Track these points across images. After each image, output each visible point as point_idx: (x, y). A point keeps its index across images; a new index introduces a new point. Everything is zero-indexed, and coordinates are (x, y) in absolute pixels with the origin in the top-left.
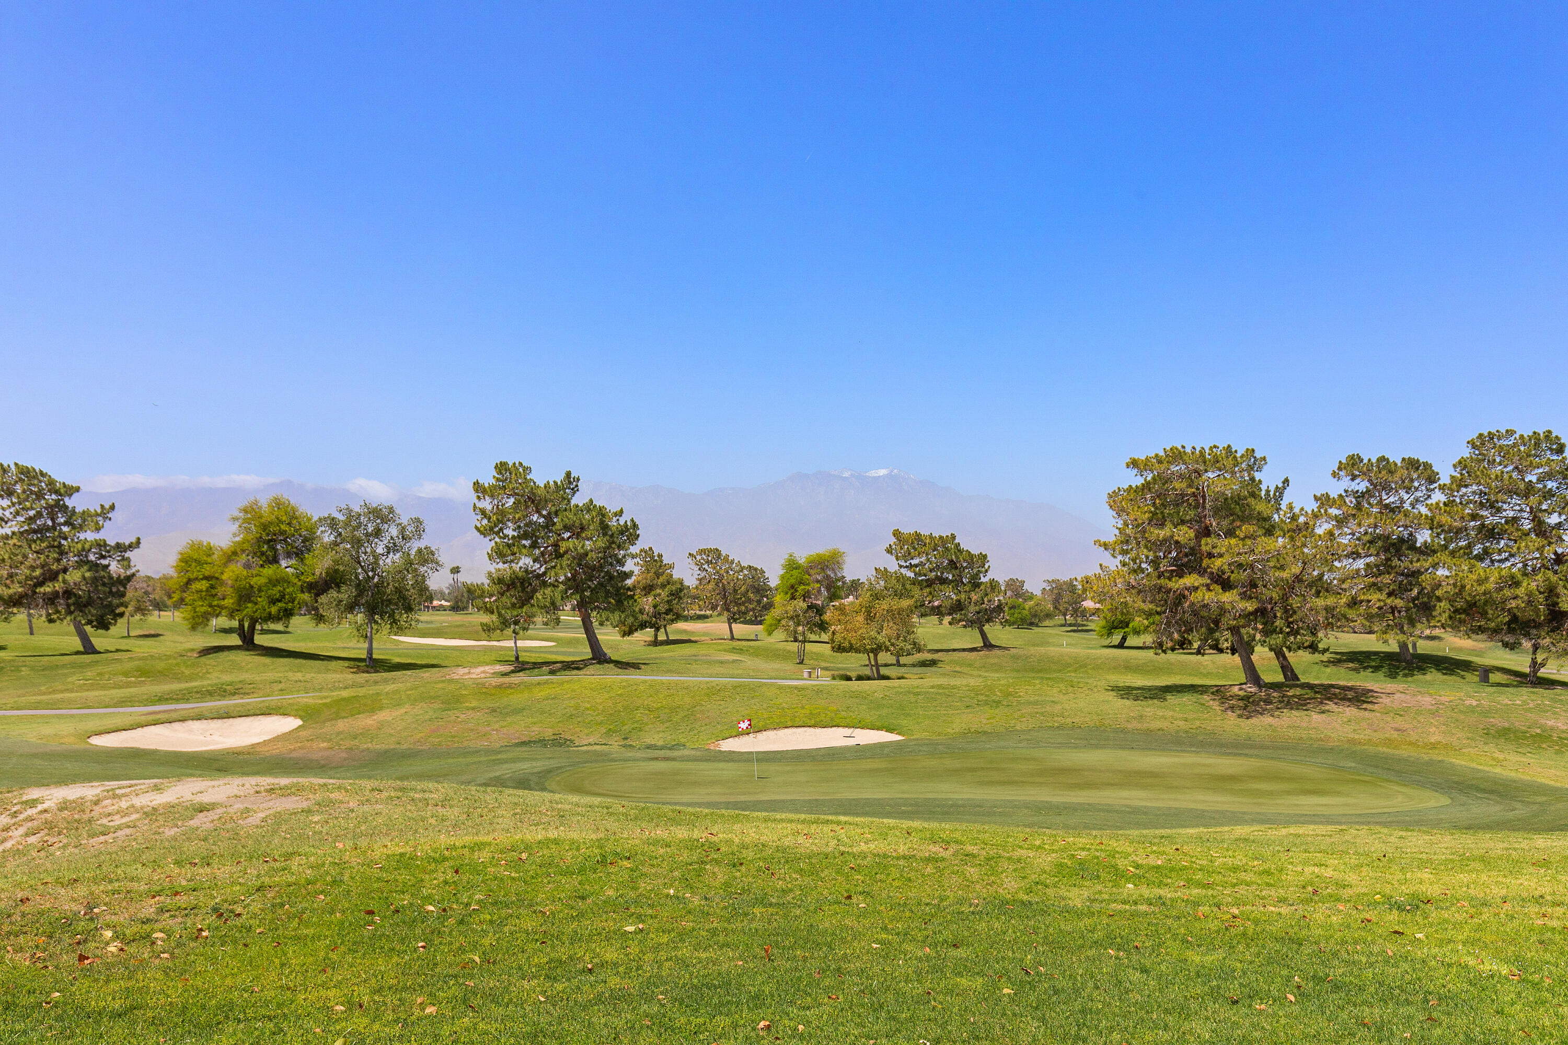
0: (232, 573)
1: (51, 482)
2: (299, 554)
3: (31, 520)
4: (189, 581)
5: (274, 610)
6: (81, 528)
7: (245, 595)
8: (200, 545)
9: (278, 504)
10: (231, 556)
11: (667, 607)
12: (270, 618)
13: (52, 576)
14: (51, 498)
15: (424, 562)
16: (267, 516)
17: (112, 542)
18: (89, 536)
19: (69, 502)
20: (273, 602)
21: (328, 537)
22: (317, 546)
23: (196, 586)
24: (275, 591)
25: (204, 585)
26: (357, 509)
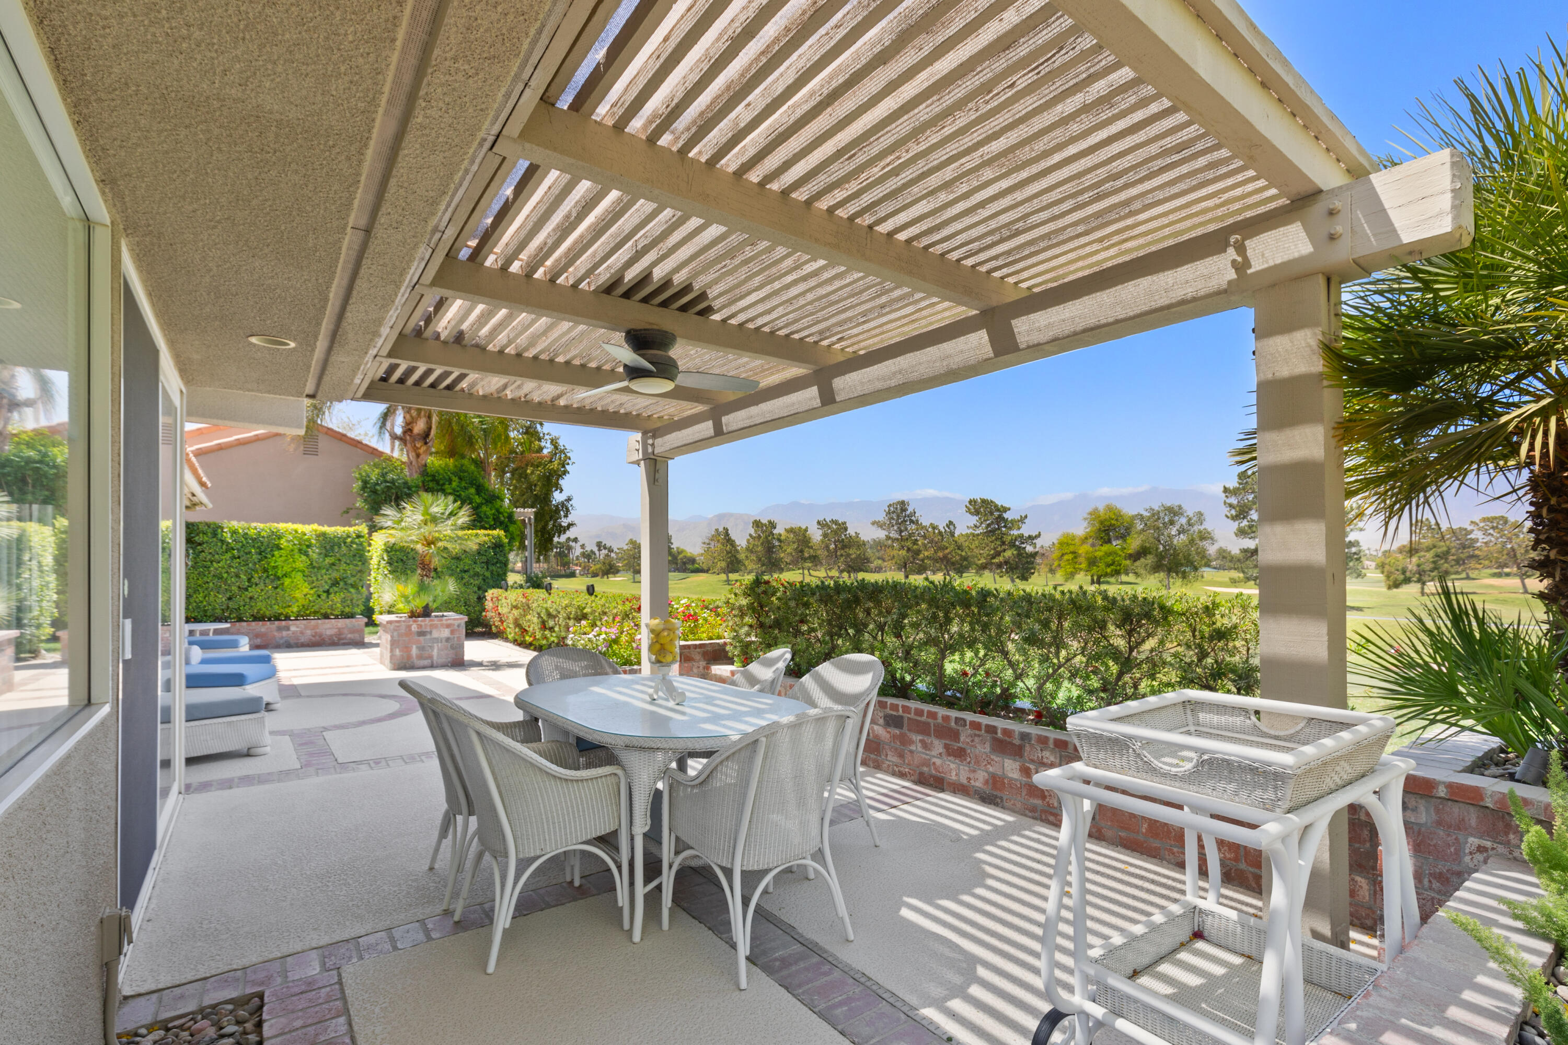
0: (1084, 550)
1: (996, 506)
2: (1123, 537)
3: (989, 525)
4: (1063, 555)
5: (1109, 570)
6: (1010, 528)
7: (1092, 562)
8: (1068, 535)
9: (1109, 508)
10: (1084, 540)
11: (1432, 566)
12: (1106, 575)
13: (998, 554)
14: (996, 514)
15: (1202, 538)
16: (1103, 517)
17: (1026, 535)
18: (1015, 532)
19: (1005, 516)
20: (1108, 565)
21: (1140, 526)
22: (1133, 531)
23: (1066, 557)
24: (1109, 559)
25: (1070, 557)
26: (1156, 508)
